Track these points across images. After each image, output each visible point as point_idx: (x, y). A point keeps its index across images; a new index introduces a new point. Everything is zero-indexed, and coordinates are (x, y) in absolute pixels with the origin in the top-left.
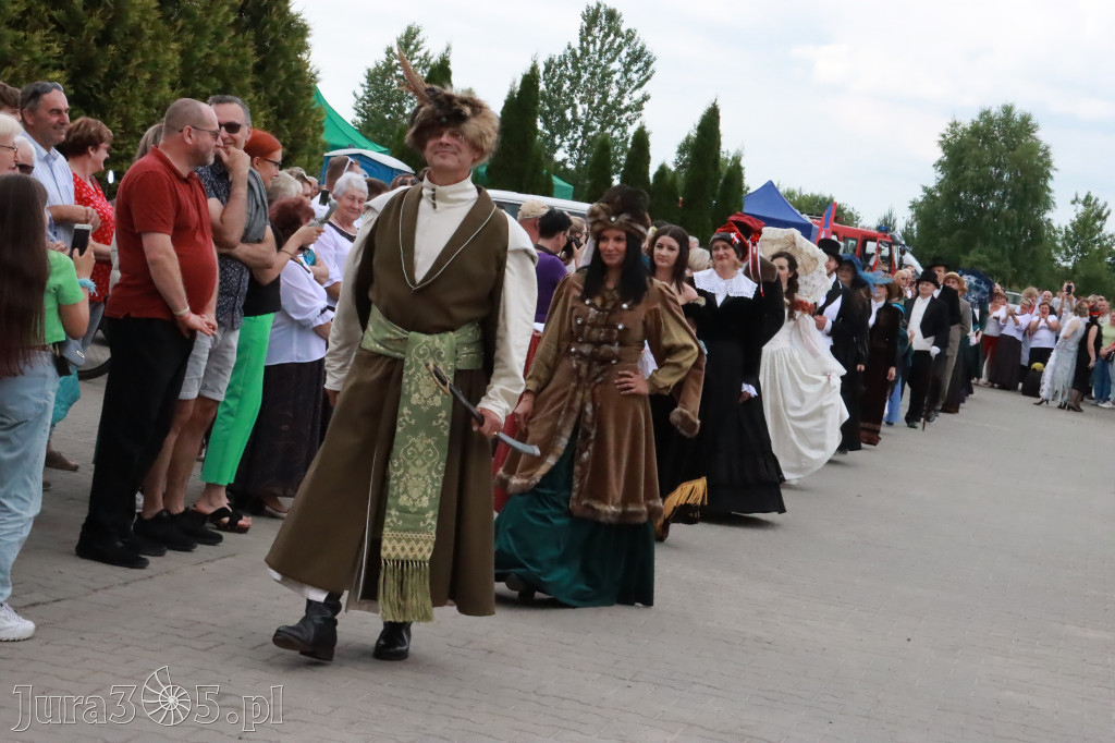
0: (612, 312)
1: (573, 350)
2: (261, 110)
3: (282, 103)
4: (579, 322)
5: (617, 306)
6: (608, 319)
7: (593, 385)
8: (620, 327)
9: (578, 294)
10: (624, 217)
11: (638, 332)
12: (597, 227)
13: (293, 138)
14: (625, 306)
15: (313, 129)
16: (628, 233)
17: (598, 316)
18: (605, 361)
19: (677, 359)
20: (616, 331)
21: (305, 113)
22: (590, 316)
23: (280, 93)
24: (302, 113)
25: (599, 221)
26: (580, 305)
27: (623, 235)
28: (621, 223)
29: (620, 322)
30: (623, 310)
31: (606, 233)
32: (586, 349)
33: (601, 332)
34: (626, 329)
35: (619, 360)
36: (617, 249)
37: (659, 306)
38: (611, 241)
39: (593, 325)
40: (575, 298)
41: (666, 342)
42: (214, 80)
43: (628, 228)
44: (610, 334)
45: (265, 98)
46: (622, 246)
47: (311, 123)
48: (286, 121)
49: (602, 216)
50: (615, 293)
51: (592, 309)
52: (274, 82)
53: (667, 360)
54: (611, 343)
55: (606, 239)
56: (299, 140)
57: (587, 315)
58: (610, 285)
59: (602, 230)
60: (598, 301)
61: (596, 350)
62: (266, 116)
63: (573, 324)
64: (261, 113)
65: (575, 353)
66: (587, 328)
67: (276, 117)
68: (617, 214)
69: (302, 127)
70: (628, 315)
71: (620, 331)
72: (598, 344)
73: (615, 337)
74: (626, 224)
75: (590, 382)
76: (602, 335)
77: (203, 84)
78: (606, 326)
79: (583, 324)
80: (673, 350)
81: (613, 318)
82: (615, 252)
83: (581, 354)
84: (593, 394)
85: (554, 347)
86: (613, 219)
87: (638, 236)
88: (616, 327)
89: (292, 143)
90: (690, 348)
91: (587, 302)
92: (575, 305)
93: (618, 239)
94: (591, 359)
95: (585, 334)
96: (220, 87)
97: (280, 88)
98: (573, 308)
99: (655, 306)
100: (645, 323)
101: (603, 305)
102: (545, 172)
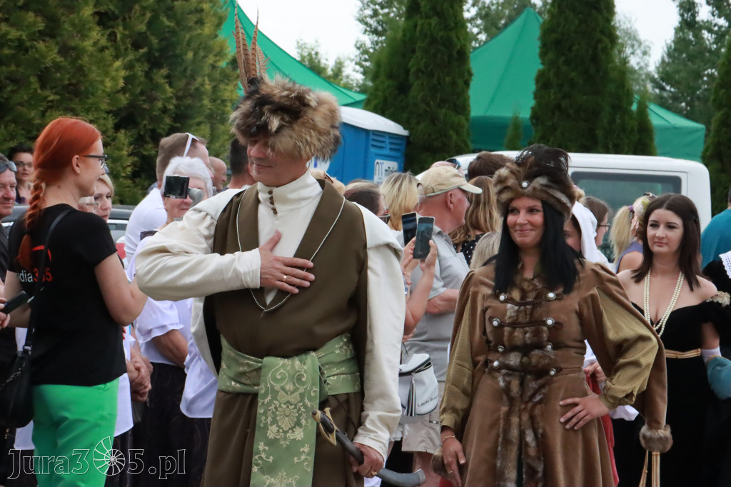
0: (535, 305)
1: (496, 364)
2: (117, 57)
3: (154, 41)
4: (495, 323)
5: (540, 296)
6: (531, 314)
7: (530, 405)
8: (550, 322)
9: (489, 291)
10: (541, 181)
11: (573, 327)
12: (505, 196)
13: (178, 98)
14: (551, 295)
15: (212, 79)
16: (545, 203)
17: (518, 312)
18: (541, 373)
19: (630, 357)
20: (545, 328)
21: (196, 54)
22: (508, 314)
23: (150, 24)
24: (190, 55)
25: (507, 188)
26: (494, 303)
27: (538, 204)
28: (534, 189)
29: (548, 317)
30: (549, 300)
31: (515, 204)
32: (514, 359)
33: (526, 333)
34: (558, 325)
35: (559, 370)
36: (530, 223)
37: (595, 291)
38: (523, 213)
39: (514, 324)
40: (485, 298)
41: (612, 335)
42: (30, 17)
43: (544, 196)
44: (537, 333)
45: (124, 36)
46: (538, 218)
47: (207, 70)
48: (164, 71)
49: (511, 182)
50: (536, 282)
51: (509, 305)
52: (137, 7)
53: (622, 361)
54: (541, 346)
55: (515, 211)
56: (189, 101)
57: (505, 314)
58: (529, 274)
59: (511, 200)
60: (516, 295)
61: (525, 359)
62: (129, 67)
63: (489, 329)
64: (118, 64)
65: (498, 369)
66: (507, 329)
67: (146, 67)
68: (530, 178)
69: (193, 78)
70: (556, 305)
71: (549, 327)
72: (525, 349)
73: (545, 336)
74: (542, 190)
75: (527, 403)
76: (528, 335)
77: (12, 25)
78: (530, 323)
79: (501, 326)
80: (624, 346)
81: (539, 310)
82: (529, 227)
83: (508, 367)
84: (532, 418)
85: (468, 365)
86: (525, 184)
87: (559, 207)
88: (544, 323)
89: (177, 107)
90: (648, 339)
91: (502, 297)
92: (487, 304)
93: (531, 210)
94: (523, 372)
95: (505, 339)
96: (41, 26)
97: (148, 15)
98: (484, 311)
99: (591, 292)
100: (580, 314)
101: (524, 296)
102: (634, 107)
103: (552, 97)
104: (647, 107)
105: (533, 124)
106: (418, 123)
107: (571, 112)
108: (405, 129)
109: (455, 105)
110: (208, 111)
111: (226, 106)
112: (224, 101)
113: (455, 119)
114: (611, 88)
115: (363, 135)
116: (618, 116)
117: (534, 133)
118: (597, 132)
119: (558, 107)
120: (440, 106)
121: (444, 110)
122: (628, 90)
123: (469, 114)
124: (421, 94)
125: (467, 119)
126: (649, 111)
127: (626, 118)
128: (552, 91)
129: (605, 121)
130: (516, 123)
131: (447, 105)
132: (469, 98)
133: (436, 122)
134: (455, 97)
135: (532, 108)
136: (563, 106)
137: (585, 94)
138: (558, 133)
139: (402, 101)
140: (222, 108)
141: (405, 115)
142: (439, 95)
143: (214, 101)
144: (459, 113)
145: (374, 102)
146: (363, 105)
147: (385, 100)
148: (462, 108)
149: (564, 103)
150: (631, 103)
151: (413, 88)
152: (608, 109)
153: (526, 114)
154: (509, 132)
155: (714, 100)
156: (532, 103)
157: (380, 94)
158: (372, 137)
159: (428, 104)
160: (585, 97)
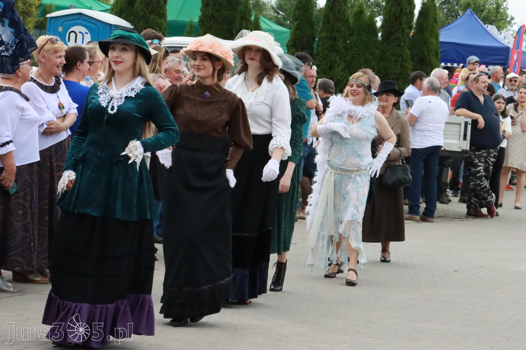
102: (253, 18)
103: (210, 12)
104: (259, 18)
105: (200, 25)
106: (139, 22)
107: (219, 19)
108: (132, 25)
109: (158, 13)
110: (21, 9)
111: (32, 7)
112: (30, 5)
113: (159, 21)
114: (241, 7)
115: (109, 27)
116: (244, 23)
117: (200, 30)
118: (233, 30)
119: (213, 16)
120: (150, 13)
121: (153, 16)
122: (249, 9)
123: (166, 18)
124: (141, 6)
125: (165, 21)
126: (260, 20)
127: (248, 23)
128: (210, 8)
129: (237, 25)
130: (191, 24)
131: (155, 13)
132: (166, 10)
133: (149, 22)
134: (159, 9)
135: (200, 17)
136: (216, 16)
137: (227, 10)
138: (213, 30)
139: (130, 10)
140: (29, 8)
141: (132, 18)
142: (150, 8)
143: (25, 4)
144: (161, 18)
145: (115, 10)
146: (109, 11)
147: (121, 9)
148: (163, 15)
149: (216, 15)
150: (251, 16)
151: (137, 3)
152: (239, 18)
153: (196, 20)
154: (187, 29)
155: (293, 16)
156: (200, 14)
157: (119, 5)
158: (113, 28)
159: (144, 12)
160: (227, 12)
